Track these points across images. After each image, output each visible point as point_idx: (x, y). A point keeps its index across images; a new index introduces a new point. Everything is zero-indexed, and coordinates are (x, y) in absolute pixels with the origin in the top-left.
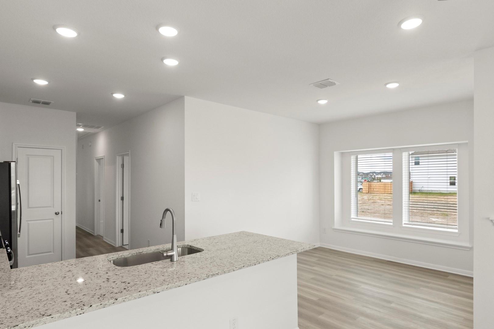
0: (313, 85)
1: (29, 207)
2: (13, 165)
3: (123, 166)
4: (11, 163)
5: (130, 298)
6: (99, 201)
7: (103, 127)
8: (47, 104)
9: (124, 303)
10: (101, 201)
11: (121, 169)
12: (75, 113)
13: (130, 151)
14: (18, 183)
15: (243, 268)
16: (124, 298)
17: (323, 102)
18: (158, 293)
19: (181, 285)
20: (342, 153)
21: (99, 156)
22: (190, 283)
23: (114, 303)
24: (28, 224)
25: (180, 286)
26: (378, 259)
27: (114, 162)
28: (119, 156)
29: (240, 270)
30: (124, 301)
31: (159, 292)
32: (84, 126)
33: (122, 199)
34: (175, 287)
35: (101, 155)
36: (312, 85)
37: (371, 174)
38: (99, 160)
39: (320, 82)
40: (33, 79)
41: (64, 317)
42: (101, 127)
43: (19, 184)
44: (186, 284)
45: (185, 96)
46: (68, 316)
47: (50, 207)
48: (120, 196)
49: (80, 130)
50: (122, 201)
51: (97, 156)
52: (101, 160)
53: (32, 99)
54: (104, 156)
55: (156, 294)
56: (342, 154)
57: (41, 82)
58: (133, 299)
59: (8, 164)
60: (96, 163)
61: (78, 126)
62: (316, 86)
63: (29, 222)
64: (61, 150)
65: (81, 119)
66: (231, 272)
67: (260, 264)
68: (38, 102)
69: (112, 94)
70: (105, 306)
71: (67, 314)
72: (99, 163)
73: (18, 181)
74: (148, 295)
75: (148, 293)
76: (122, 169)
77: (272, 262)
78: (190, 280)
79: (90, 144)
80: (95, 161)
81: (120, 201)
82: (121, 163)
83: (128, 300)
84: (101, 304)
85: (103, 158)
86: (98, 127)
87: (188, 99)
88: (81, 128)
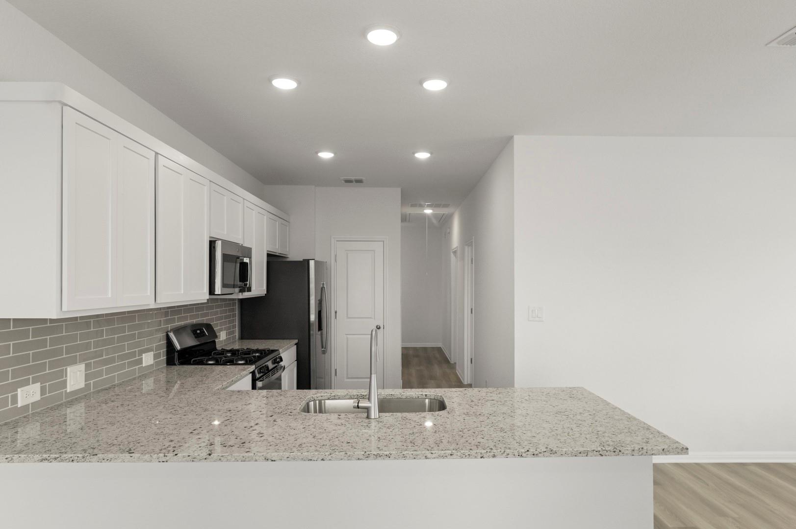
1: (348, 317)
2: (312, 263)
4: (310, 261)
5: (229, 458)
7: (451, 204)
8: (359, 181)
9: (219, 463)
11: (471, 266)
12: (399, 190)
13: (473, 237)
15: (449, 456)
16: (221, 455)
18: (272, 461)
19: (313, 459)
22: (330, 460)
23: (206, 459)
24: (347, 338)
25: (311, 460)
27: (463, 256)
28: (468, 246)
29: (442, 460)
30: (220, 459)
31: (274, 461)
33: (472, 311)
34: (302, 459)
38: (455, 253)
41: (144, 460)
44: (322, 460)
45: (515, 136)
46: (148, 460)
47: (371, 318)
48: (470, 307)
49: (429, 211)
51: (453, 248)
53: (342, 178)
54: (457, 247)
55: (270, 462)
57: (326, 155)
58: (234, 461)
59: (306, 263)
60: (453, 258)
63: (348, 336)
64: (382, 242)
66: (420, 459)
67: (494, 459)
68: (350, 181)
69: (413, 154)
70: (194, 460)
71: (147, 457)
74: (256, 461)
75: (257, 458)
77: (529, 461)
78: (330, 454)
79: (449, 230)
80: (452, 254)
81: (470, 315)
82: (470, 257)
83: (226, 459)
84: (189, 456)
86: (446, 205)
88: (427, 209)
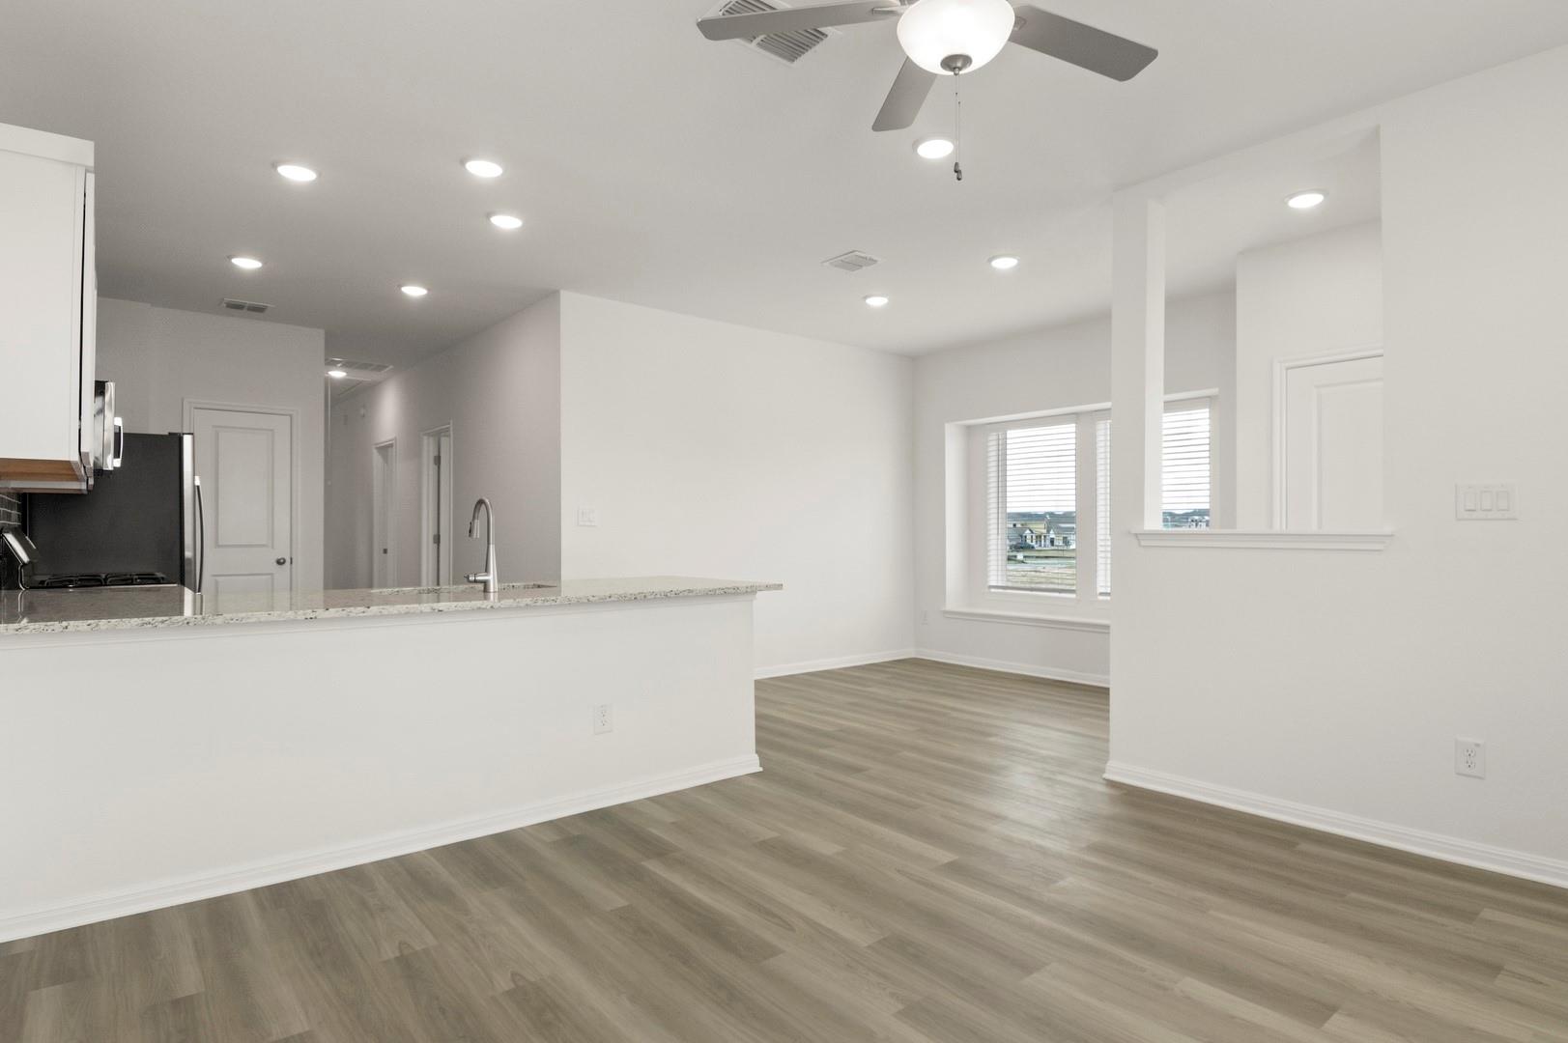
0: (831, 263)
1: (218, 546)
2: (187, 440)
3: (438, 460)
4: (184, 436)
6: (385, 551)
7: (391, 367)
8: (259, 309)
10: (389, 551)
11: (433, 467)
12: (322, 332)
13: (451, 422)
14: (197, 483)
17: (877, 302)
20: (969, 428)
21: (383, 440)
24: (217, 583)
26: (1049, 679)
27: (415, 452)
28: (429, 435)
32: (346, 365)
33: (437, 539)
35: (390, 437)
36: (827, 264)
37: (1196, 518)
38: (385, 449)
39: (842, 258)
40: (230, 257)
42: (386, 367)
43: (198, 487)
45: (562, 292)
47: (266, 546)
48: (432, 532)
49: (338, 374)
50: (436, 545)
51: (379, 440)
52: (390, 449)
53: (227, 300)
54: (396, 438)
56: (969, 430)
57: (247, 264)
59: (178, 439)
60: (377, 458)
61: (331, 364)
62: (836, 266)
63: (218, 578)
64: (291, 416)
65: (337, 347)
68: (239, 307)
69: (400, 286)
72: (385, 458)
73: (197, 478)
76: (436, 467)
79: (362, 411)
80: (375, 451)
81: (432, 546)
82: (433, 454)
85: (391, 446)
86: (379, 368)
87: (567, 298)
88: (337, 369)
